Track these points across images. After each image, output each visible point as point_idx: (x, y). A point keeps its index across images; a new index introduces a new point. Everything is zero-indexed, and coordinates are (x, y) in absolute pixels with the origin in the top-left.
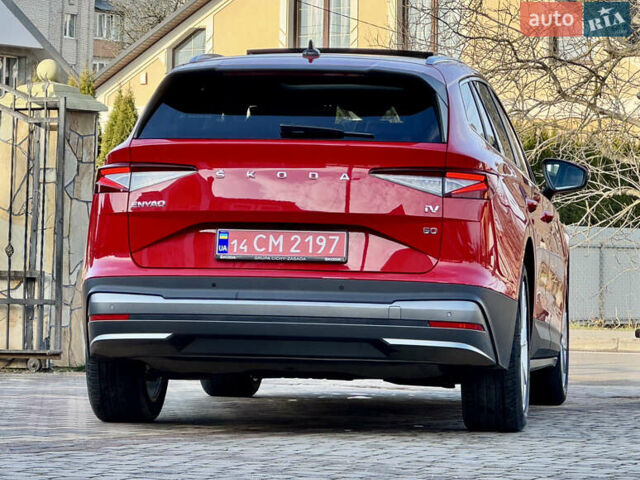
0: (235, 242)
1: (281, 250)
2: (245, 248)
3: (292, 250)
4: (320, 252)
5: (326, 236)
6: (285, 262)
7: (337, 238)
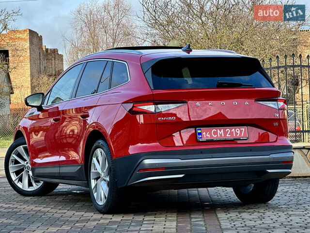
0: (204, 133)
1: (223, 136)
2: (209, 135)
3: (227, 136)
4: (238, 135)
5: (239, 129)
6: (225, 141)
7: (244, 129)
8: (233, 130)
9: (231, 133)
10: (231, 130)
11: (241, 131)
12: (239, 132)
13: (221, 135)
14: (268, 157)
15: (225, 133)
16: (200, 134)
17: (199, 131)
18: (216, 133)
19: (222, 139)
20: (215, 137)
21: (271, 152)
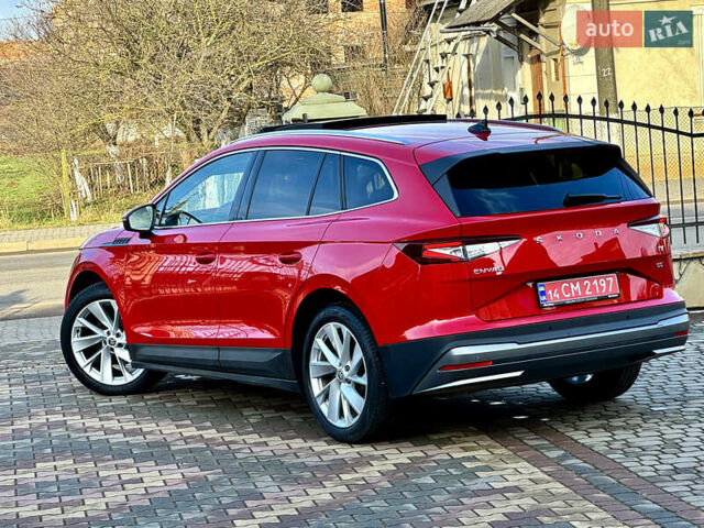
0: (550, 292)
1: (580, 294)
2: (558, 295)
3: (587, 293)
4: (604, 291)
5: (605, 278)
6: (585, 302)
8: (595, 281)
9: (593, 288)
10: (591, 282)
11: (608, 283)
12: (604, 285)
13: (576, 292)
14: (656, 326)
15: (583, 288)
16: (543, 293)
17: (541, 289)
18: (568, 290)
19: (579, 300)
20: (568, 298)
21: (660, 317)
